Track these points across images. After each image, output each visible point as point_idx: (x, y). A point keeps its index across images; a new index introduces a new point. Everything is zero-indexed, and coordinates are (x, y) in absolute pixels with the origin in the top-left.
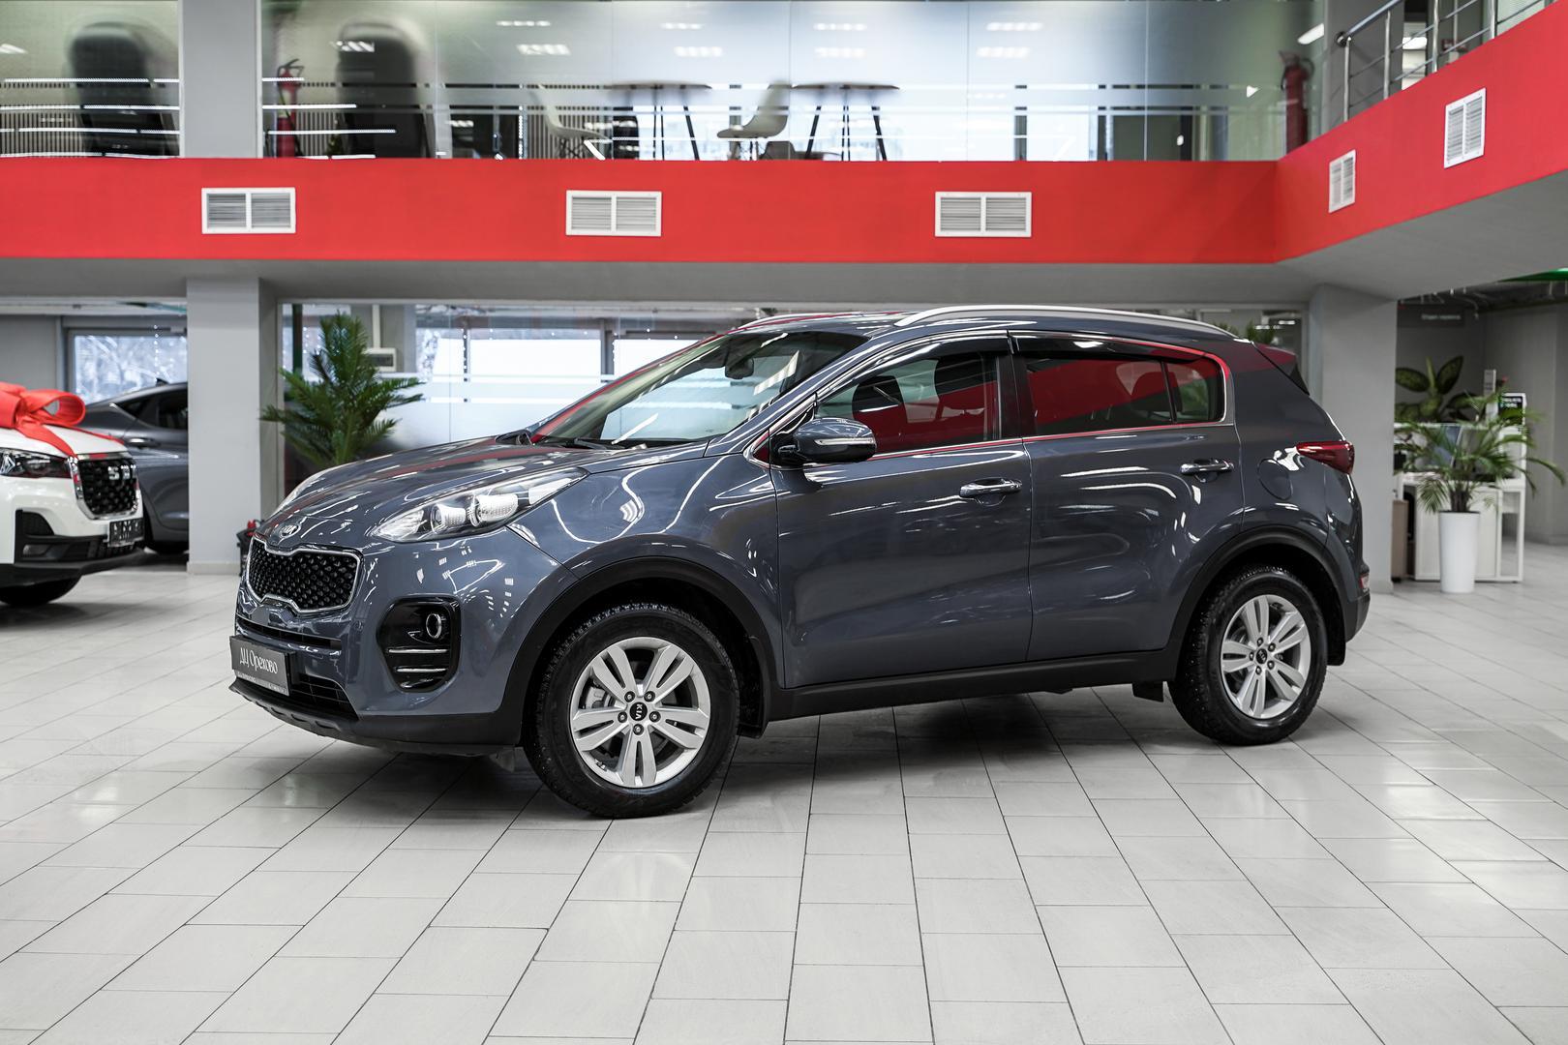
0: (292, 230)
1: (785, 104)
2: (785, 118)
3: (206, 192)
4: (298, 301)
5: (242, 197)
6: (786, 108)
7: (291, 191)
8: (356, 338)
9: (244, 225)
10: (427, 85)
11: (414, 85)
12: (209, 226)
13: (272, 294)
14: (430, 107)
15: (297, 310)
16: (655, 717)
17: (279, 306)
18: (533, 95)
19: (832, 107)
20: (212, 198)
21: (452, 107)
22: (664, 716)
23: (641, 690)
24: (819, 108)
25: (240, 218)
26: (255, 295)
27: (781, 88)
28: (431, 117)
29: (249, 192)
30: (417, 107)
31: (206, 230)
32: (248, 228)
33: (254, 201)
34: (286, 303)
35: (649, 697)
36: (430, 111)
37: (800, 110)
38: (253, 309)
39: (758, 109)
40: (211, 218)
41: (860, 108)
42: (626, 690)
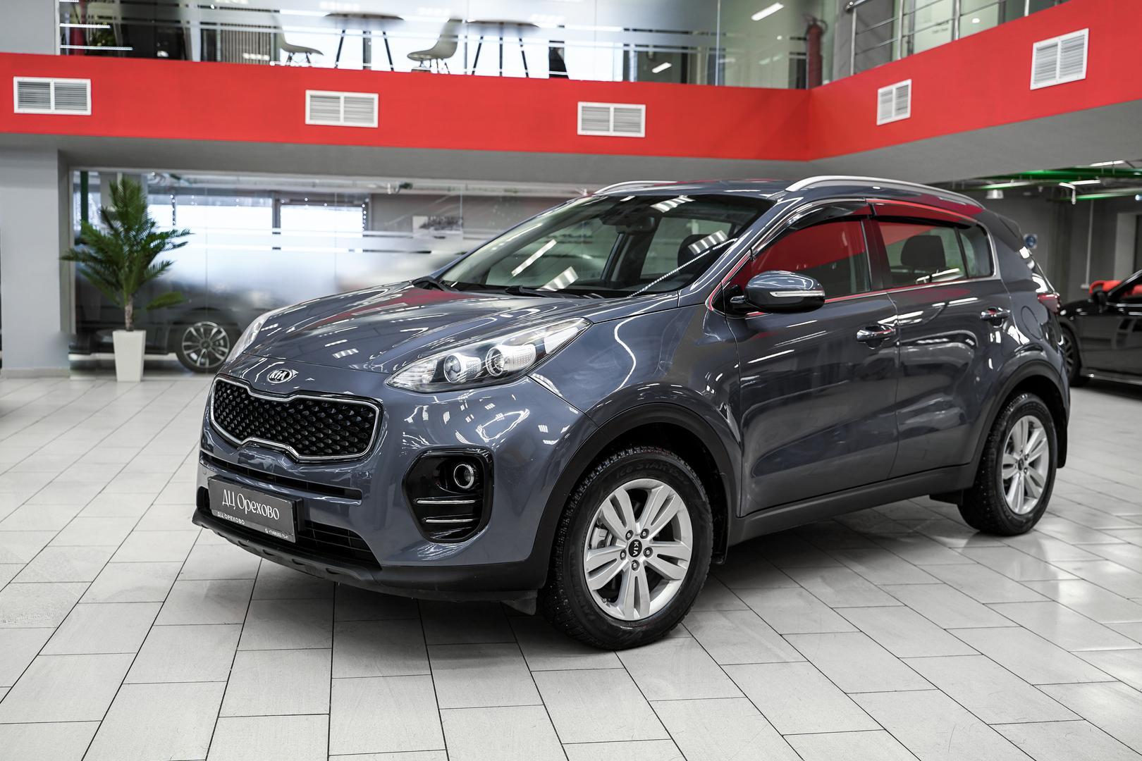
0: (88, 112)
1: (456, 34)
2: (456, 43)
3: (16, 80)
4: (85, 169)
5: (47, 85)
6: (457, 37)
7: (88, 82)
8: (138, 198)
9: (49, 108)
10: (187, 6)
11: (177, 5)
12: (20, 106)
13: (67, 162)
14: (188, 22)
15: (84, 176)
16: (648, 552)
17: (70, 173)
18: (274, 18)
19: (491, 39)
20: (21, 84)
21: (202, 23)
22: (656, 552)
23: (638, 528)
24: (482, 38)
25: (47, 101)
26: (55, 163)
27: (456, 22)
28: (188, 29)
29: (52, 81)
30: (179, 22)
31: (17, 110)
32: (52, 110)
33: (56, 89)
34: (77, 170)
35: (644, 534)
36: (188, 26)
37: (468, 38)
38: (54, 173)
39: (441, 36)
40: (21, 101)
41: (511, 39)
42: (627, 529)
